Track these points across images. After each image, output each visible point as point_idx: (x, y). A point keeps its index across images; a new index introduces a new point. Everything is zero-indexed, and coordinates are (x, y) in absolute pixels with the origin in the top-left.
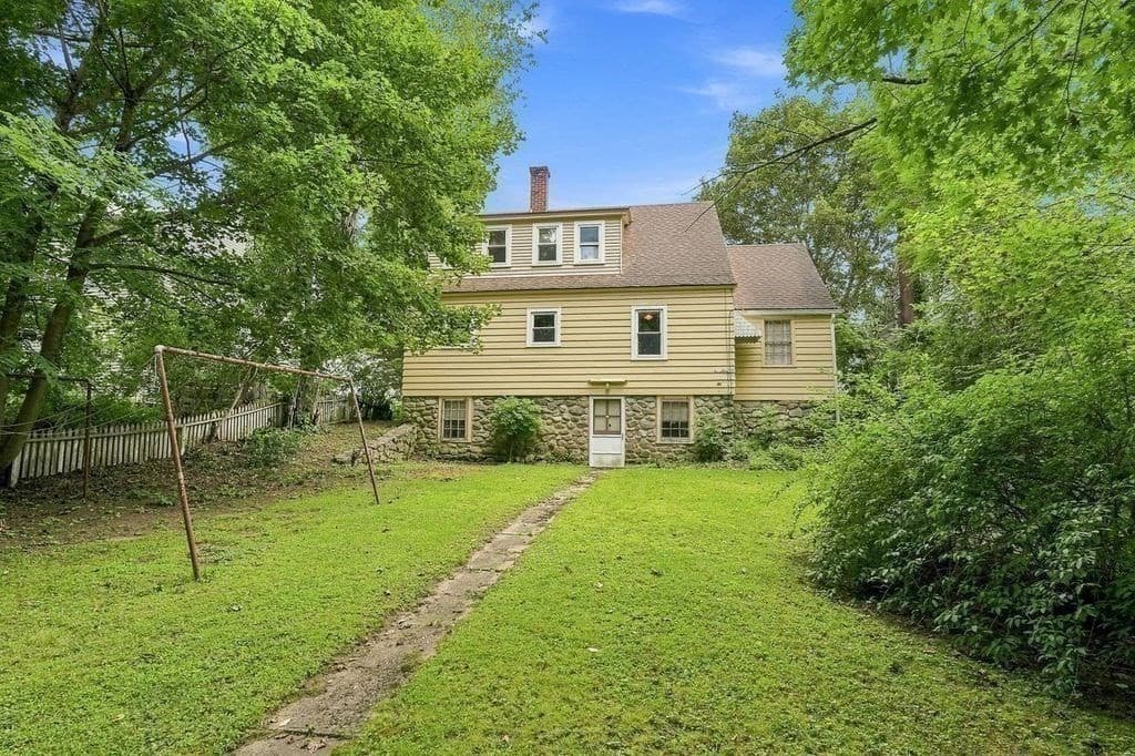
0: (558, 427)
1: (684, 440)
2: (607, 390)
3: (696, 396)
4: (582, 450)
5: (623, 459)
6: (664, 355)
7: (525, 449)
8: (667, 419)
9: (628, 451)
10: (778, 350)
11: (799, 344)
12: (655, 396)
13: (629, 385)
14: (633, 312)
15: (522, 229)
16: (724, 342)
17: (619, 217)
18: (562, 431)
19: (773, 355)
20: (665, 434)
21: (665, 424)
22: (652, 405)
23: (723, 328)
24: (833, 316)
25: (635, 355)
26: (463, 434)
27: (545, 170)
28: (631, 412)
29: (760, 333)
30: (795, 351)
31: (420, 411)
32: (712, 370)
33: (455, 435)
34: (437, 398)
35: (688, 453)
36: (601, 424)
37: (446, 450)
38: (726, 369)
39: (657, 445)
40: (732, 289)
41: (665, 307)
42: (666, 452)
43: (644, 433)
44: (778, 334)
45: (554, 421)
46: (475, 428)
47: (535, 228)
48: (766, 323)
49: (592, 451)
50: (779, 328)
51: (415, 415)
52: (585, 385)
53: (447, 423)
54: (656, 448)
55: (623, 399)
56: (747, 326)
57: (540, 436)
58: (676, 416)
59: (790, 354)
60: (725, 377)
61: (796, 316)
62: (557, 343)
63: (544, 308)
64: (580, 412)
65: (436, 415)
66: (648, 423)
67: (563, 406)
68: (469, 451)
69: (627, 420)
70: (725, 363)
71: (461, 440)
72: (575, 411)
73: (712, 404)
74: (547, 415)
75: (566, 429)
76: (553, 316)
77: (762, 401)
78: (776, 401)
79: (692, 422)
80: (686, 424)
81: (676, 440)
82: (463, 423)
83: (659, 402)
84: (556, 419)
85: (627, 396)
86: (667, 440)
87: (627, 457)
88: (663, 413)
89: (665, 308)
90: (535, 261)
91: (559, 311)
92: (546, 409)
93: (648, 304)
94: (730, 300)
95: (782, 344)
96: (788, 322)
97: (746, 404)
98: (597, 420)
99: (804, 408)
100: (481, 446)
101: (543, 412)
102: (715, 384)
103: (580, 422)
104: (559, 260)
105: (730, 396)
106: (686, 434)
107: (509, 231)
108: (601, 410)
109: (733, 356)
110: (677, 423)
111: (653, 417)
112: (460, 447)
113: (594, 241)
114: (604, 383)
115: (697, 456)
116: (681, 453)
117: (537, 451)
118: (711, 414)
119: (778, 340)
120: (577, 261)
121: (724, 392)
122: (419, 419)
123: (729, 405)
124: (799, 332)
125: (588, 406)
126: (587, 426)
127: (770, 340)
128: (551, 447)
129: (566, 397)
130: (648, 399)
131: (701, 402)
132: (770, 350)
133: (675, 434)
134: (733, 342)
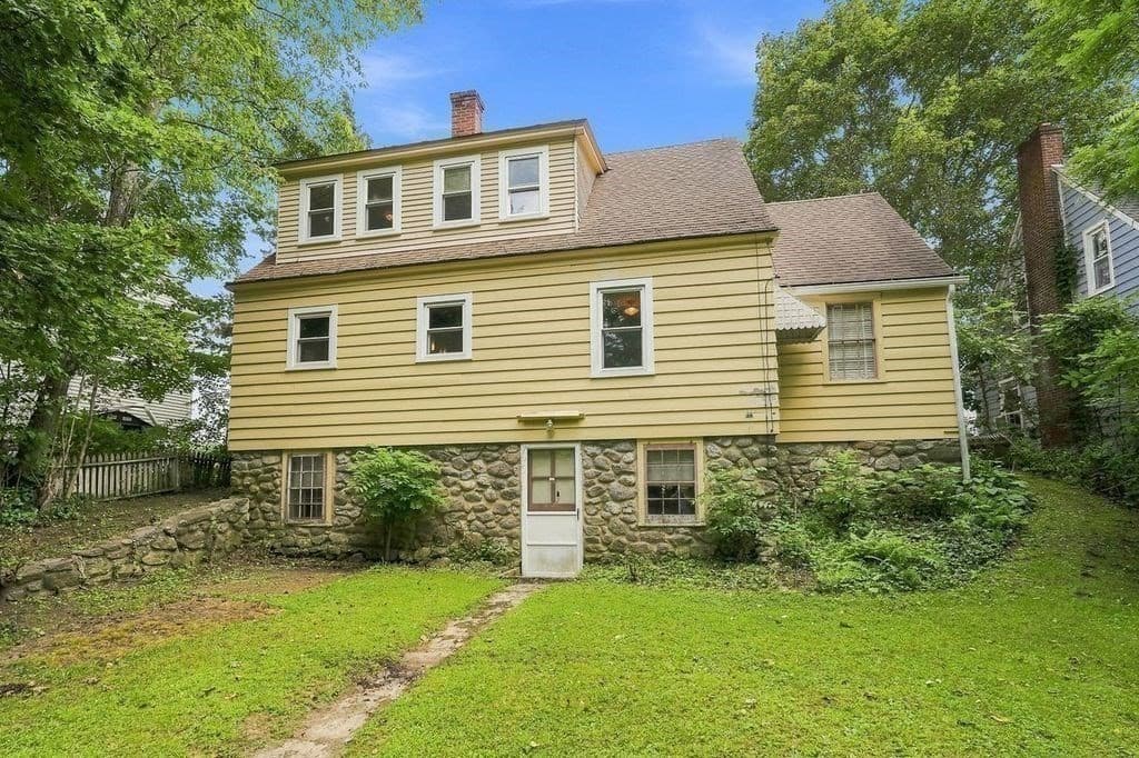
0: (469, 499)
1: (688, 520)
2: (551, 432)
3: (707, 439)
4: (511, 538)
5: (579, 553)
6: (648, 366)
7: (417, 537)
8: (657, 480)
9: (588, 540)
10: (851, 354)
11: (889, 343)
12: (634, 441)
13: (587, 422)
14: (593, 291)
15: (417, 171)
16: (755, 338)
17: (571, 138)
18: (476, 504)
19: (843, 364)
20: (654, 508)
21: (653, 491)
22: (629, 456)
23: (754, 313)
24: (952, 288)
25: (598, 369)
26: (318, 512)
27: (472, 95)
28: (593, 470)
29: (821, 321)
30: (882, 353)
31: (256, 475)
32: (736, 389)
33: (307, 512)
34: (278, 452)
35: (695, 544)
36: (542, 493)
37: (291, 540)
38: (761, 387)
39: (640, 528)
40: (769, 241)
41: (649, 281)
42: (654, 541)
43: (616, 507)
44: (851, 325)
45: (464, 489)
46: (338, 501)
47: (438, 170)
48: (830, 307)
49: (525, 540)
50: (852, 317)
51: (247, 480)
52: (514, 424)
53: (294, 493)
54: (637, 534)
55: (578, 447)
56: (796, 310)
57: (441, 514)
58: (670, 475)
59: (873, 361)
60: (760, 401)
61: (882, 294)
62: (467, 353)
63: (444, 294)
64: (506, 472)
65: (277, 481)
66: (622, 489)
67: (479, 463)
68: (328, 540)
69: (587, 485)
70: (760, 376)
71: (315, 522)
72: (495, 470)
73: (734, 451)
74: (451, 479)
75: (483, 502)
76: (461, 307)
77: (826, 444)
78: (851, 444)
79: (701, 488)
80: (691, 490)
81: (673, 520)
82: (318, 493)
83: (641, 450)
84: (467, 484)
85: (585, 443)
86: (656, 520)
87: (587, 550)
88: (649, 471)
89: (649, 283)
90: (438, 220)
91: (469, 298)
92: (450, 469)
93: (619, 277)
94: (766, 261)
95: (858, 344)
96: (868, 306)
97: (799, 449)
98: (536, 485)
99: (901, 454)
100: (347, 532)
101: (444, 474)
102: (741, 416)
103: (506, 489)
104: (476, 218)
105: (769, 438)
106: (691, 510)
107: (398, 176)
108: (542, 469)
109: (773, 363)
110: (675, 488)
111: (631, 479)
112: (314, 535)
113: (531, 181)
114: (543, 421)
115: (711, 549)
116: (682, 542)
117: (436, 540)
118: (735, 472)
119: (851, 336)
120: (505, 214)
121: (761, 430)
122: (255, 488)
123: (768, 454)
124: (888, 320)
125: (519, 461)
126: (519, 496)
127: (837, 337)
128: (459, 534)
129: (481, 448)
130: (622, 447)
131: (715, 449)
132: (837, 355)
133: (672, 508)
134: (773, 337)
